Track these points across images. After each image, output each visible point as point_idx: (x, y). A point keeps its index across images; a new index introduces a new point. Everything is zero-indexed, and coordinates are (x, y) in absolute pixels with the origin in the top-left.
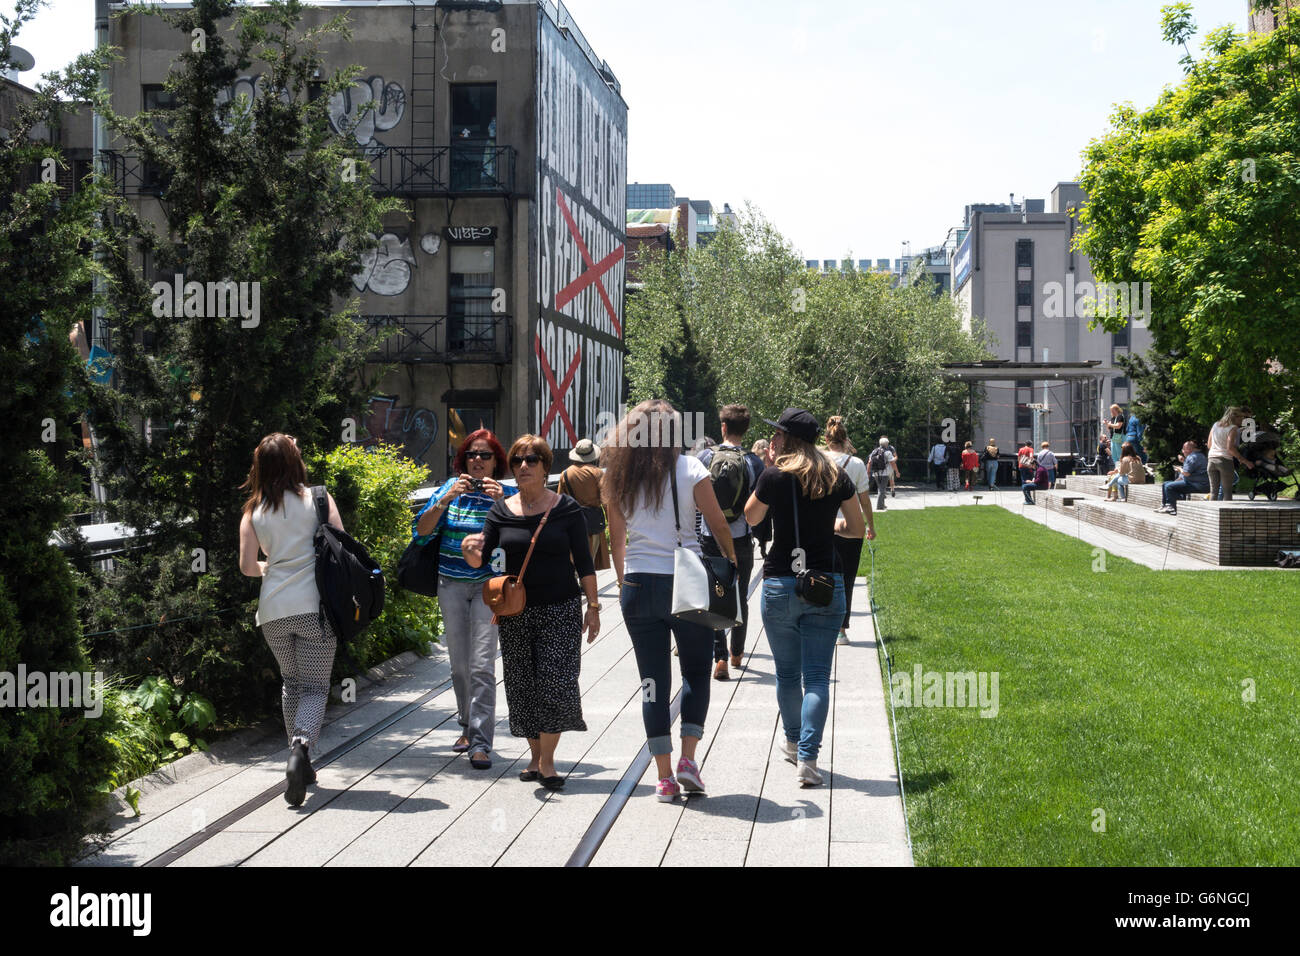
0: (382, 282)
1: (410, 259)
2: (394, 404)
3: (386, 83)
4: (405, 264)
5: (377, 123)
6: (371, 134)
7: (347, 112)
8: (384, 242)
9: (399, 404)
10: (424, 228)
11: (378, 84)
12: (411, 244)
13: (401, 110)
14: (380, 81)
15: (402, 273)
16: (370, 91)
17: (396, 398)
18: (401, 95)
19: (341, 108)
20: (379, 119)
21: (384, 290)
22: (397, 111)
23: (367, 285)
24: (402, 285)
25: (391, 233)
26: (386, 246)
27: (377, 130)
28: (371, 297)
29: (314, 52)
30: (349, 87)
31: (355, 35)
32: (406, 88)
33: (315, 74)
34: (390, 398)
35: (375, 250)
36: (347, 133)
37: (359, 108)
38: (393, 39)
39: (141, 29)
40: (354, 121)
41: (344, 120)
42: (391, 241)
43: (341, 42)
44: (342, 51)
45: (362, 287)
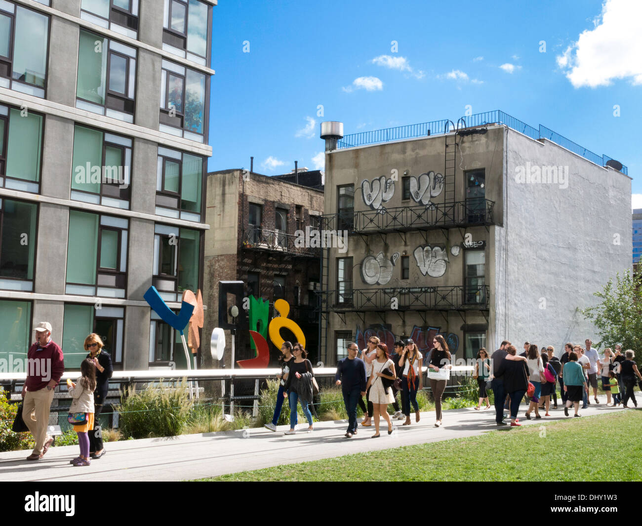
0: (434, 271)
1: (446, 259)
2: (439, 331)
3: (436, 174)
4: (443, 261)
5: (432, 193)
6: (429, 199)
7: (419, 190)
8: (434, 251)
9: (441, 331)
10: (453, 243)
11: (432, 175)
12: (447, 252)
13: (442, 187)
14: (432, 173)
15: (443, 266)
16: (428, 178)
17: (440, 328)
18: (442, 179)
19: (416, 188)
20: (432, 191)
21: (434, 274)
22: (440, 187)
23: (427, 272)
24: (443, 272)
25: (437, 246)
26: (436, 253)
27: (432, 197)
28: (429, 279)
29: (405, 163)
30: (419, 178)
31: (422, 153)
32: (443, 175)
33: (405, 173)
34: (437, 328)
35: (430, 255)
36: (419, 200)
37: (424, 187)
38: (438, 153)
39: (337, 161)
40: (421, 194)
41: (417, 194)
42: (437, 250)
43: (416, 157)
44: (416, 161)
45: (424, 273)
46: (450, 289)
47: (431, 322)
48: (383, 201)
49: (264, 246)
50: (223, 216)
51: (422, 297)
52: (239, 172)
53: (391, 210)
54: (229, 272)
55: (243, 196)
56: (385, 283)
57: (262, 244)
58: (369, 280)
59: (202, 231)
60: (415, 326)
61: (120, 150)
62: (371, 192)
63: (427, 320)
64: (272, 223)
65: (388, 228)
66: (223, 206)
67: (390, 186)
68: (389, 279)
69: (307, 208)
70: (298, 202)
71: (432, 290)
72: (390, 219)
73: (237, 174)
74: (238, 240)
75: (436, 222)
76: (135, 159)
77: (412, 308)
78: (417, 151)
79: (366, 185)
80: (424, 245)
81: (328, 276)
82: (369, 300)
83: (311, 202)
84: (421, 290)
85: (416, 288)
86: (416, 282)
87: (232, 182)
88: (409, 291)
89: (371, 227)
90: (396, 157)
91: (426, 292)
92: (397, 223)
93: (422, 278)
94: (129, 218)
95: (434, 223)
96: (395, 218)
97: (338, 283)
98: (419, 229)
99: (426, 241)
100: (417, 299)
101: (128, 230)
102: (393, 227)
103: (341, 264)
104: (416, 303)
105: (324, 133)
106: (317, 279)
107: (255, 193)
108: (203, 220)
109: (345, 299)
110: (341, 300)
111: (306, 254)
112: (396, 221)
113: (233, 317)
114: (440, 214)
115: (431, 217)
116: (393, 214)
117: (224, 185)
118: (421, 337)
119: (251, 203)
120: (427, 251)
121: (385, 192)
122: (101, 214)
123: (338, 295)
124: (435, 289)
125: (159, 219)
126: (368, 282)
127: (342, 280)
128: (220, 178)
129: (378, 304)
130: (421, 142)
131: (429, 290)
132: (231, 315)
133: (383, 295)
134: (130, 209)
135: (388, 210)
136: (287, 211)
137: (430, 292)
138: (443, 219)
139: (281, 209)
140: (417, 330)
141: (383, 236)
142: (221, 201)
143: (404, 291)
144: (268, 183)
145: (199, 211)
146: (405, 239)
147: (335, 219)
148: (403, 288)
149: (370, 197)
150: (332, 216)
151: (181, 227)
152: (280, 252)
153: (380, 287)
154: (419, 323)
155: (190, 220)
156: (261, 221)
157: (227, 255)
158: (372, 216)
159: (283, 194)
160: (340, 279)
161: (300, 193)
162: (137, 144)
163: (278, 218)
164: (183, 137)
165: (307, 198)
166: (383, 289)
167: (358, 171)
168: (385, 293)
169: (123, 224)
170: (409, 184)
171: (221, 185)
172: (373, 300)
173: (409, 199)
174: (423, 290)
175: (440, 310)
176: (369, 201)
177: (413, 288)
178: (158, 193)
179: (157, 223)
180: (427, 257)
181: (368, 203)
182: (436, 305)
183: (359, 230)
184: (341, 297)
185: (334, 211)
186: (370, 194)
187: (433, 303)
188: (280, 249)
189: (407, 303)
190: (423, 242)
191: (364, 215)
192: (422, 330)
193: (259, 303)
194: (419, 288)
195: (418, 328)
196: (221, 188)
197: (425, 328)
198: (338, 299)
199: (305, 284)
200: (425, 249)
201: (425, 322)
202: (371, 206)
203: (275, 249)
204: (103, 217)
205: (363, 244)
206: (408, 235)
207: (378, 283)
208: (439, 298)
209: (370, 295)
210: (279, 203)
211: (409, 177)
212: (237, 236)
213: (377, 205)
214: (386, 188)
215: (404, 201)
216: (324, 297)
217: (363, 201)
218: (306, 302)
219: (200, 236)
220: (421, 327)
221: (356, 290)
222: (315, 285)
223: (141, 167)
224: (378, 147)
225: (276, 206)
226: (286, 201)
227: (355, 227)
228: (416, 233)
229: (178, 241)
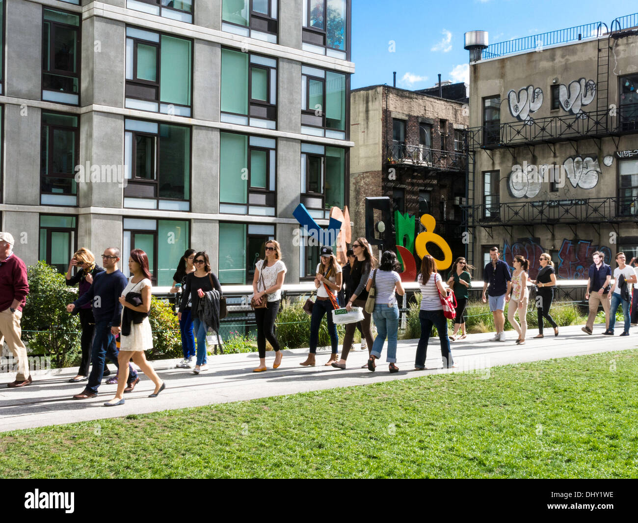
0: (585, 182)
1: (598, 169)
2: (590, 244)
3: (587, 81)
4: (596, 172)
5: (583, 101)
6: (580, 108)
7: (569, 98)
8: (585, 162)
9: (592, 244)
10: (605, 153)
11: (583, 82)
12: (599, 162)
13: (594, 94)
14: (584, 80)
15: (595, 177)
16: (579, 86)
17: (591, 241)
18: (594, 86)
19: (566, 97)
20: (584, 99)
21: (586, 186)
22: (592, 94)
23: (577, 184)
24: (594, 183)
25: (589, 157)
26: (587, 164)
27: (583, 105)
28: (580, 190)
29: (554, 71)
30: (570, 85)
31: (572, 59)
32: (596, 82)
33: (554, 81)
34: (588, 241)
35: (581, 166)
36: (569, 109)
37: (574, 96)
38: (590, 58)
39: (482, 72)
40: (572, 102)
41: (567, 102)
42: (589, 161)
43: (566, 64)
44: (566, 68)
45: (575, 185)
46: (602, 200)
47: (582, 235)
48: (531, 111)
49: (408, 162)
50: (367, 134)
51: (572, 210)
52: (382, 88)
53: (539, 121)
54: (375, 189)
55: (386, 112)
56: (533, 196)
57: (407, 160)
58: (516, 193)
59: (347, 149)
60: (565, 239)
61: (265, 71)
62: (518, 103)
63: (578, 233)
64: (416, 138)
65: (537, 139)
66: (367, 123)
67: (538, 95)
68: (538, 192)
69: (451, 122)
70: (443, 116)
71: (583, 202)
72: (538, 129)
73: (380, 90)
74: (383, 156)
75: (588, 131)
76: (280, 79)
77: (561, 221)
78: (567, 57)
79: (513, 96)
80: (574, 155)
81: (474, 190)
82: (516, 213)
83: (456, 115)
84: (572, 202)
85: (566, 200)
86: (565, 194)
87: (376, 98)
88: (559, 204)
89: (518, 139)
90: (545, 64)
91: (576, 204)
92: (545, 134)
93: (572, 189)
94: (276, 138)
95: (585, 133)
96: (543, 129)
97: (484, 197)
98: (570, 140)
99: (577, 152)
100: (567, 211)
101: (276, 149)
102: (541, 139)
103: (488, 178)
104: (566, 216)
105: (468, 43)
106: (463, 193)
107: (398, 108)
108: (348, 138)
109: (492, 213)
110: (488, 214)
111: (451, 168)
112: (545, 132)
113: (380, 233)
114: (592, 123)
115: (583, 126)
116: (541, 125)
117: (367, 102)
118: (571, 250)
119: (395, 119)
120: (578, 162)
121: (533, 102)
122: (249, 134)
123: (484, 209)
124: (586, 201)
125: (304, 138)
126: (515, 195)
127: (488, 194)
128: (364, 96)
129: (526, 218)
130: (571, 47)
131: (580, 203)
132: (378, 231)
133: (531, 209)
134: (277, 129)
135: (536, 121)
136: (431, 126)
137: (581, 204)
138: (595, 128)
139: (425, 124)
140: (566, 243)
141: (531, 148)
142: (365, 118)
143: (553, 204)
144: (411, 98)
145: (343, 129)
146: (555, 150)
147: (480, 132)
148: (553, 201)
149: (516, 108)
150: (477, 129)
151: (326, 146)
152: (425, 167)
153: (529, 200)
154: (569, 236)
155: (335, 138)
156: (405, 137)
157: (373, 172)
158: (519, 128)
159: (427, 109)
160: (486, 194)
161: (444, 107)
162: (281, 64)
163: (422, 134)
164: (326, 54)
165: (451, 111)
166: (530, 202)
167: (504, 82)
168: (533, 206)
169: (270, 144)
170: (559, 93)
171: (365, 102)
172: (521, 213)
173: (558, 108)
174: (574, 202)
175: (592, 223)
176: (516, 112)
177: (563, 201)
178: (303, 112)
179: (303, 142)
180: (578, 168)
181: (515, 114)
182: (587, 217)
183: (505, 142)
184: (487, 212)
185: (480, 124)
186: (516, 105)
187: (584, 215)
188: (425, 164)
189: (557, 216)
190: (573, 153)
191: (510, 126)
192: (572, 244)
193: (405, 219)
194: (569, 200)
195: (568, 242)
196: (365, 105)
197: (575, 241)
198: (484, 213)
199: (451, 199)
200: (576, 160)
201: (576, 235)
202: (518, 117)
203: (419, 165)
204: (251, 138)
205: (510, 157)
206: (557, 146)
207: (525, 197)
208: (590, 211)
209: (517, 209)
210: (423, 117)
211: (559, 85)
212: (381, 152)
213: (524, 116)
214: (534, 99)
215: (553, 111)
216: (470, 211)
217: (509, 112)
218: (452, 217)
219: (345, 153)
220: (572, 240)
221: (503, 204)
222: (461, 200)
223: (286, 87)
224: (525, 56)
225: (420, 121)
226: (430, 115)
227: (501, 139)
228: (565, 144)
229: (324, 159)
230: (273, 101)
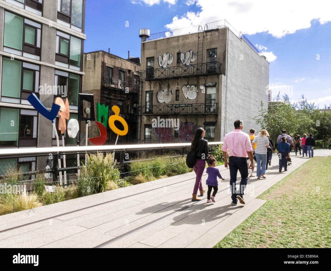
0: (191, 97)
1: (197, 91)
2: (193, 125)
3: (193, 51)
4: (196, 92)
5: (191, 60)
6: (189, 63)
7: (185, 59)
8: (191, 88)
9: (194, 125)
10: (200, 84)
11: (191, 52)
12: (197, 87)
13: (196, 57)
14: (192, 51)
15: (195, 94)
16: (189, 53)
17: (193, 123)
18: (196, 53)
19: (184, 58)
20: (191, 59)
22: (195, 57)
23: (188, 98)
24: (195, 97)
25: (193, 85)
27: (191, 62)
28: (189, 100)
29: (178, 46)
30: (185, 53)
31: (187, 41)
32: (197, 52)
33: (179, 51)
34: (192, 123)
35: (190, 89)
36: (185, 63)
37: (187, 58)
38: (195, 41)
39: (146, 46)
40: (186, 61)
41: (184, 61)
42: (193, 87)
43: (184, 43)
44: (184, 45)
45: (187, 98)
46: (199, 105)
47: (189, 120)
48: (168, 64)
49: (113, 86)
50: (94, 73)
51: (186, 109)
52: (101, 52)
53: (171, 68)
54: (97, 98)
55: (103, 63)
56: (168, 103)
57: (112, 85)
58: (160, 101)
59: (81, 76)
60: (181, 122)
61: (34, 29)
62: (162, 60)
63: (187, 120)
64: (117, 76)
65: (170, 76)
66: (95, 68)
67: (171, 57)
68: (170, 100)
69: (133, 72)
70: (129, 68)
71: (190, 105)
72: (171, 72)
73: (101, 53)
74: (101, 83)
75: (193, 73)
76: (43, 35)
77: (180, 114)
78: (184, 40)
79: (160, 57)
80: (187, 85)
81: (141, 99)
82: (160, 110)
83: (135, 69)
84: (185, 105)
85: (183, 104)
86: (182, 102)
87: (99, 57)
88: (180, 106)
89: (163, 76)
90: (175, 43)
91: (187, 106)
92: (174, 74)
93: (185, 100)
94: (40, 65)
95: (192, 74)
96: (173, 72)
97: (146, 103)
98: (185, 77)
99: (188, 83)
100: (183, 109)
101: (40, 71)
102: (172, 76)
103: (148, 95)
104: (183, 111)
105: (141, 34)
106: (137, 102)
107: (109, 62)
108: (81, 70)
109: (149, 110)
110: (148, 110)
111: (132, 91)
112: (174, 73)
113: (87, 114)
114: (195, 69)
115: (192, 71)
116: (172, 70)
117: (95, 58)
118: (184, 127)
119: (107, 67)
120: (188, 88)
121: (169, 60)
122: (23, 61)
124: (192, 105)
125: (57, 67)
126: (160, 102)
127: (148, 101)
128: (93, 55)
129: (165, 112)
130: (186, 36)
131: (189, 106)
133: (167, 108)
134: (40, 60)
135: (170, 68)
136: (124, 72)
137: (190, 106)
138: (196, 72)
139: (121, 71)
140: (182, 124)
141: (168, 80)
142: (93, 65)
143: (177, 106)
144: (115, 59)
145: (79, 66)
146: (178, 82)
147: (145, 72)
148: (177, 105)
149: (161, 63)
150: (143, 71)
151: (69, 73)
152: (121, 89)
153: (166, 104)
154: (184, 121)
155: (75, 69)
156: (112, 75)
157: (96, 90)
158: (163, 71)
159: (122, 64)
160: (147, 101)
161: (130, 65)
162: (44, 27)
163: (120, 75)
164: (70, 28)
165: (133, 67)
166: (167, 105)
167: (156, 51)
168: (168, 107)
169: (37, 68)
170: (180, 56)
171: (94, 58)
172: (162, 110)
173: (180, 63)
174: (186, 105)
175: (194, 115)
176: (161, 64)
177: (181, 104)
178: (56, 54)
179: (56, 69)
180: (188, 90)
181: (161, 65)
182: (192, 112)
183: (156, 77)
184: (147, 109)
185: (145, 69)
186: (161, 62)
187: (191, 111)
188: (120, 88)
189: (178, 112)
190: (186, 83)
191: (159, 70)
192: (185, 124)
193: (103, 107)
194: (184, 104)
195: (183, 123)
196: (94, 59)
197: (186, 123)
198: (146, 110)
199: (132, 104)
200: (187, 87)
201: (186, 120)
202: (162, 67)
203: (118, 88)
204: (24, 63)
205: (158, 85)
206: (179, 80)
207: (164, 103)
208: (194, 109)
209: (161, 108)
210: (120, 68)
211: (180, 53)
212: (100, 81)
213: (165, 66)
214: (169, 58)
215: (177, 64)
216: (140, 109)
217: (158, 64)
218: (132, 112)
219: (80, 78)
220: (185, 123)
221: (154, 105)
222: (136, 105)
223: (46, 39)
224: (166, 39)
225: (119, 69)
226: (124, 67)
227: (154, 76)
228: (183, 79)
229: (68, 79)
230: (38, 45)
